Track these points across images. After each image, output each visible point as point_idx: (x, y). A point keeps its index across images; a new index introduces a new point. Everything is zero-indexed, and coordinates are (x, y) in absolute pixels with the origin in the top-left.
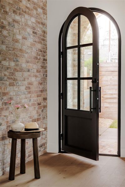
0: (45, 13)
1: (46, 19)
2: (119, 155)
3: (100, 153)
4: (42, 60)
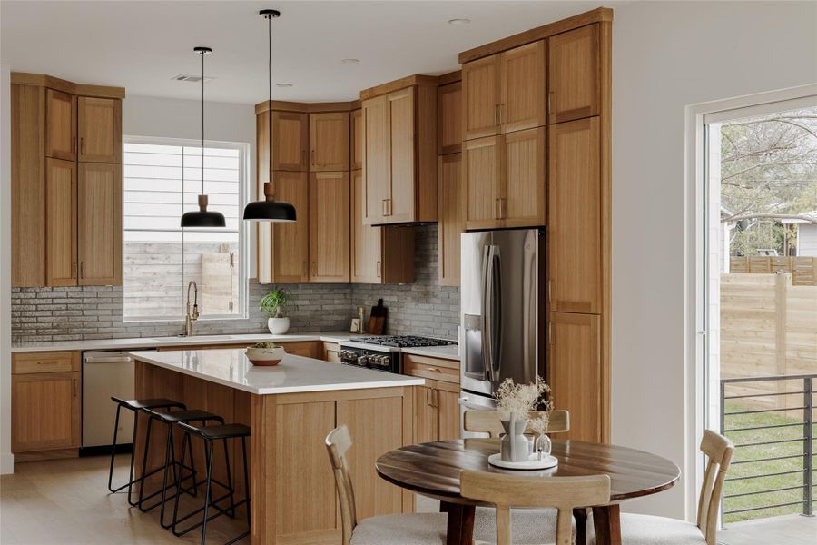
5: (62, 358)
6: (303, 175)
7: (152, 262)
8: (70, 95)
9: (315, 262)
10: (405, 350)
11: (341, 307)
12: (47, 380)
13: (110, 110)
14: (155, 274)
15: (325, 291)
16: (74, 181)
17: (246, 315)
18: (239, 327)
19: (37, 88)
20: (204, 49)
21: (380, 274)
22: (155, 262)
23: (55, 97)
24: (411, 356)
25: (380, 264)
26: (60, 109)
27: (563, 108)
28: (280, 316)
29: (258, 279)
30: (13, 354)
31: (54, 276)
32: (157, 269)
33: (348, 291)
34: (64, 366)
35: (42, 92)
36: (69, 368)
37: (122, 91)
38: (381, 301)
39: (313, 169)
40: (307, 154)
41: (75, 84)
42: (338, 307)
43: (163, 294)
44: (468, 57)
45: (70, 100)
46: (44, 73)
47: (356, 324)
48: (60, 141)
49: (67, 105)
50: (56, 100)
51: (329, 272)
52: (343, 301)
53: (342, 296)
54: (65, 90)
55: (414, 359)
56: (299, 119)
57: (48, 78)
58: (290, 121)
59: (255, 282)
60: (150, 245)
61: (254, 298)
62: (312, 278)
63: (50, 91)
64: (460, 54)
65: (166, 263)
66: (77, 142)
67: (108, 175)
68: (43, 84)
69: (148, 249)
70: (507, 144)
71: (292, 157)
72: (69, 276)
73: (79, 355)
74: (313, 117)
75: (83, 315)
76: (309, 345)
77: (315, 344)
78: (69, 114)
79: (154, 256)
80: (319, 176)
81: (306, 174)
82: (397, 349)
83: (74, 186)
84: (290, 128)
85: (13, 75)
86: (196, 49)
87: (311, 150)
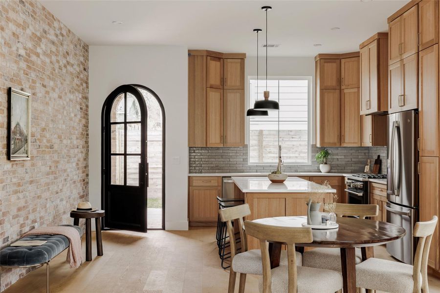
0: (87, 87)
1: (88, 93)
2: (164, 228)
3: (148, 228)
4: (85, 136)
5: (213, 180)
6: (338, 91)
7: (292, 139)
8: (220, 59)
9: (344, 136)
10: (371, 180)
11: (362, 160)
12: (207, 190)
13: (239, 64)
14: (294, 145)
15: (353, 151)
16: (222, 98)
17: (310, 163)
18: (306, 169)
19: (203, 56)
20: (258, 30)
21: (371, 141)
22: (294, 139)
23: (211, 60)
24: (373, 183)
25: (371, 136)
26: (214, 66)
27: (424, 41)
28: (326, 163)
29: (316, 145)
30: (189, 177)
31: (211, 142)
32: (294, 143)
33: (367, 151)
34: (214, 183)
35: (205, 58)
36: (216, 185)
37: (245, 55)
38: (379, 156)
39: (342, 88)
40: (340, 81)
41: (223, 54)
42: (360, 160)
43: (297, 155)
44: (391, 19)
45: (220, 61)
46: (206, 49)
47: (367, 168)
48: (214, 79)
49: (218, 64)
50: (212, 61)
51: (350, 140)
52: (364, 157)
53: (363, 154)
54: (217, 57)
55: (374, 185)
56: (335, 62)
57: (207, 51)
58: (330, 64)
59: (314, 146)
60: (291, 131)
61: (313, 154)
62: (342, 144)
63: (209, 58)
64: (388, 18)
65: (299, 140)
66: (223, 80)
67: (238, 95)
68: (205, 54)
69: (290, 133)
70: (404, 65)
71: (332, 82)
72: (219, 142)
73: (221, 178)
74: (343, 61)
75: (230, 161)
76: (337, 178)
77: (340, 178)
78: (219, 67)
79: (293, 136)
80: (346, 91)
81: (339, 90)
82: (367, 179)
83: (222, 101)
84: (331, 67)
85: (189, 51)
86: (255, 30)
87: (342, 77)
